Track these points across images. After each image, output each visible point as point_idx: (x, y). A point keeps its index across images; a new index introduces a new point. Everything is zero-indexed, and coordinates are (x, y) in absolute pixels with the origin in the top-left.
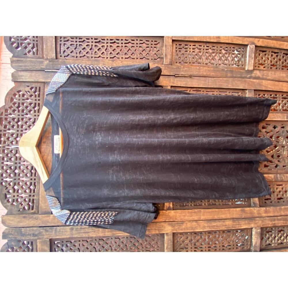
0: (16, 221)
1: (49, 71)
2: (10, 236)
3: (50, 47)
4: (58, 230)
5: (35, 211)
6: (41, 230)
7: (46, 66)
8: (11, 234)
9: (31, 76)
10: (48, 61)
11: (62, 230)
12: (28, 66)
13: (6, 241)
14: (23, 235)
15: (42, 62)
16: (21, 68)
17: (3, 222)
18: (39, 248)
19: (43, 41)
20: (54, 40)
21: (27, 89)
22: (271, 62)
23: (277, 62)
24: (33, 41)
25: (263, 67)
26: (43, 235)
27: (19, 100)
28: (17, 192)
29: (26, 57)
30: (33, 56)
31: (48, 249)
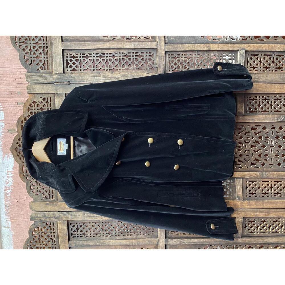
0: (40, 207)
1: (57, 83)
2: (36, 219)
3: (59, 64)
4: (73, 215)
5: (55, 199)
6: (60, 214)
7: (56, 79)
8: (37, 217)
9: (43, 88)
10: (57, 75)
11: (76, 214)
12: (40, 80)
13: (33, 222)
14: (47, 218)
15: (52, 76)
16: (35, 82)
17: (31, 208)
18: (60, 228)
19: (52, 58)
20: (62, 57)
21: (40, 100)
22: (264, 65)
23: (270, 65)
24: (44, 58)
25: (255, 70)
26: (62, 218)
27: (34, 109)
28: (40, 185)
29: (39, 72)
30: (44, 71)
31: (66, 228)
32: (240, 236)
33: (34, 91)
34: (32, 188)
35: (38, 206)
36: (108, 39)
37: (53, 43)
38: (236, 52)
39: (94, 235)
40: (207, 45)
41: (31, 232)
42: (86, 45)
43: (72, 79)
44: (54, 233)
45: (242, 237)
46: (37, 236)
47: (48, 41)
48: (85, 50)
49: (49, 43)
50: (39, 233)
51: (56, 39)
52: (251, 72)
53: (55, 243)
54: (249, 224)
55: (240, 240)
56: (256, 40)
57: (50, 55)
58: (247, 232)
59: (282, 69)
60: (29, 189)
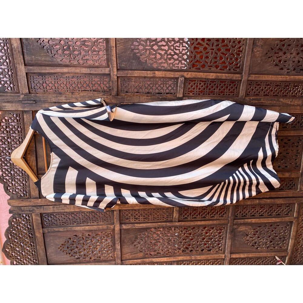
0: (16, 203)
1: (25, 102)
2: (14, 212)
3: (24, 85)
4: (45, 208)
5: (28, 197)
6: (34, 208)
7: (23, 98)
8: (15, 211)
9: (12, 106)
10: (23, 95)
12: (9, 99)
13: (12, 215)
14: (23, 211)
15: (19, 96)
16: (4, 100)
17: (9, 204)
18: (34, 218)
19: (17, 80)
20: (26, 79)
21: (11, 116)
22: (200, 89)
23: (204, 89)
24: (10, 79)
25: (192, 93)
26: (35, 211)
27: (6, 124)
28: (15, 185)
29: (7, 92)
30: (11, 91)
31: (39, 219)
32: (178, 221)
33: (4, 109)
34: (9, 188)
35: (15, 203)
36: (67, 64)
37: (17, 67)
38: (177, 79)
39: (63, 224)
40: (153, 72)
41: (10, 222)
42: (47, 69)
43: (37, 99)
44: (29, 222)
45: (179, 221)
46: (16, 225)
47: (12, 65)
48: (47, 74)
49: (14, 67)
50: (17, 223)
51: (19, 63)
52: (189, 95)
53: (31, 231)
54: (184, 212)
55: (177, 224)
56: (194, 69)
57: (15, 77)
58: (182, 218)
59: (214, 93)
60: (6, 189)
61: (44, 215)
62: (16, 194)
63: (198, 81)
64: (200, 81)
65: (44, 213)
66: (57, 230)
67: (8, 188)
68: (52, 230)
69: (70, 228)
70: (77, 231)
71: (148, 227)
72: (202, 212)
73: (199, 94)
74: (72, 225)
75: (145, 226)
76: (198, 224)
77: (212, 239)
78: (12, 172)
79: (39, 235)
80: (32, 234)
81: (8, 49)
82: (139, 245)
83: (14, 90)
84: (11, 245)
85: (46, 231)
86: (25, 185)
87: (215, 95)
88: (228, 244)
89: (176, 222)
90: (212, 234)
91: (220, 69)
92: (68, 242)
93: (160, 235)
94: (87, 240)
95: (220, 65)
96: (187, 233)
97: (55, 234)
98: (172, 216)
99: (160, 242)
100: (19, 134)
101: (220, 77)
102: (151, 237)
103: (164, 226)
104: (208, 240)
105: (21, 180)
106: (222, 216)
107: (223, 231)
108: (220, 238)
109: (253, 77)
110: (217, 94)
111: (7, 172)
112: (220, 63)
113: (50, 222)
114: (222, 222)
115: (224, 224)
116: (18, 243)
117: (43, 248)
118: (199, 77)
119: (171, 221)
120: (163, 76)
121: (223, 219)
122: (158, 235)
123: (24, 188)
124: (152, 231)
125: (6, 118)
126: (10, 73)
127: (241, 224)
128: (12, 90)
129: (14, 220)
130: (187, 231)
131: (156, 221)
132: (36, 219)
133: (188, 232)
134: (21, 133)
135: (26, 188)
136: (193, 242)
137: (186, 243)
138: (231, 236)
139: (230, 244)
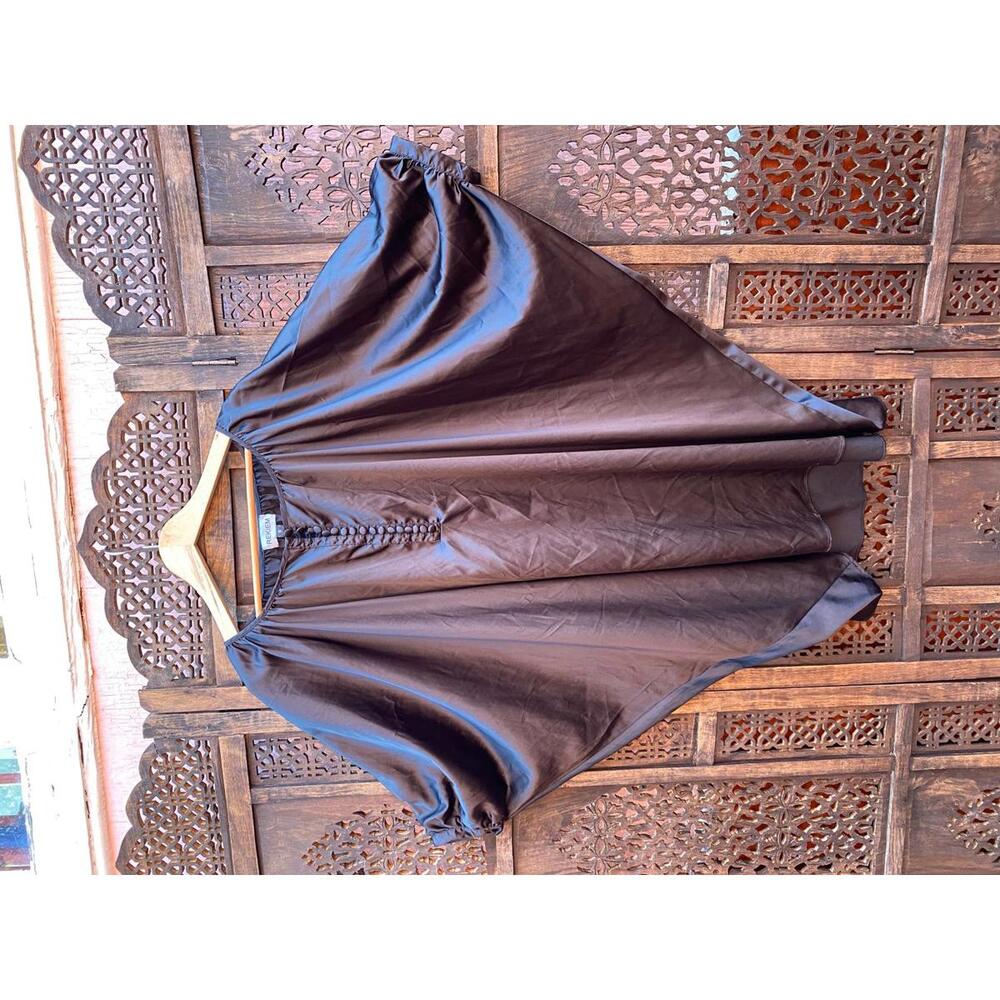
0: (170, 701)
1: (201, 363)
2: (161, 731)
3: (200, 308)
4: (260, 718)
5: (207, 681)
6: (225, 717)
7: (195, 351)
8: (162, 727)
9: (161, 377)
10: (197, 341)
12: (151, 355)
13: (151, 741)
14: (188, 728)
15: (185, 344)
16: (136, 360)
17: (144, 704)
18: (224, 753)
19: (180, 291)
20: (207, 289)
21: (155, 410)
22: (780, 300)
23: (796, 300)
24: (156, 291)
25: (755, 315)
26: (229, 728)
27: (140, 436)
28: (164, 642)
29: (145, 333)
30: (159, 329)
31: (242, 755)
32: (710, 760)
33: (136, 387)
34: (144, 651)
35: (163, 699)
36: (339, 234)
37: (179, 248)
38: (704, 267)
39: (318, 771)
40: (622, 248)
41: (145, 767)
42: (276, 252)
43: (242, 351)
44: (209, 767)
45: (716, 763)
46: (163, 777)
47: (165, 243)
48: (273, 268)
49: (169, 248)
50: (168, 769)
51: (187, 237)
52: (745, 321)
53: (215, 796)
54: (733, 729)
55: (711, 772)
56: (761, 234)
57: (172, 283)
58: (728, 750)
59: (831, 312)
60: (136, 655)
61: (256, 742)
62: (169, 670)
63: (775, 273)
64: (783, 273)
65: (258, 736)
66: (298, 793)
67: (141, 652)
68: (284, 795)
69: (341, 785)
70: (366, 796)
71: (609, 783)
72: (797, 727)
73: (779, 318)
74: (348, 777)
75: (600, 780)
76: (783, 771)
77: (833, 826)
78: (156, 597)
79: (238, 810)
80: (215, 808)
81: (154, 194)
82: (578, 847)
83: (169, 325)
84: (146, 845)
85: (264, 798)
86: (195, 640)
87: (835, 318)
88: (892, 845)
89: (707, 764)
90: (833, 806)
91: (852, 231)
92: (335, 836)
93: (651, 813)
94: (398, 830)
95: (850, 215)
96: (745, 806)
97: (291, 807)
98: (690, 746)
99: (649, 837)
100: (180, 468)
101: (851, 258)
102: (619, 820)
103: (665, 779)
104: (819, 832)
105: (185, 623)
106: (868, 743)
107: (872, 796)
108: (863, 821)
109: (967, 254)
110: (840, 316)
111: (138, 598)
112: (853, 211)
113: (277, 765)
114: (870, 764)
115: (876, 773)
116: (168, 838)
117: (252, 855)
118: (781, 259)
119: (689, 763)
120: (658, 260)
121: (871, 753)
122: (642, 811)
123: (192, 649)
124: (621, 798)
125: (141, 417)
126: (156, 271)
127: (938, 772)
128: (161, 324)
129: (160, 759)
130: (742, 799)
131: (635, 763)
132: (231, 755)
133: (747, 802)
134: (188, 464)
135: (199, 649)
136: (767, 836)
137: (739, 839)
138: (904, 816)
139: (899, 844)
